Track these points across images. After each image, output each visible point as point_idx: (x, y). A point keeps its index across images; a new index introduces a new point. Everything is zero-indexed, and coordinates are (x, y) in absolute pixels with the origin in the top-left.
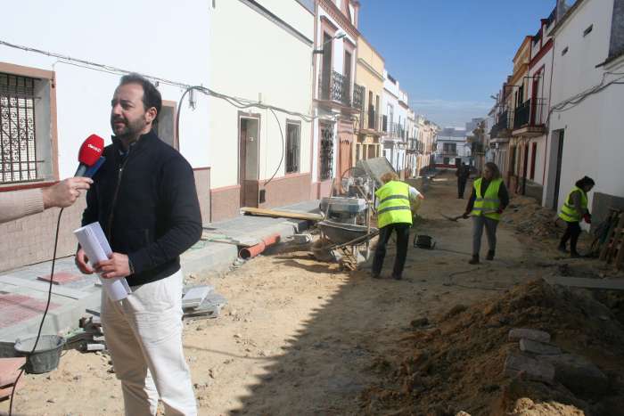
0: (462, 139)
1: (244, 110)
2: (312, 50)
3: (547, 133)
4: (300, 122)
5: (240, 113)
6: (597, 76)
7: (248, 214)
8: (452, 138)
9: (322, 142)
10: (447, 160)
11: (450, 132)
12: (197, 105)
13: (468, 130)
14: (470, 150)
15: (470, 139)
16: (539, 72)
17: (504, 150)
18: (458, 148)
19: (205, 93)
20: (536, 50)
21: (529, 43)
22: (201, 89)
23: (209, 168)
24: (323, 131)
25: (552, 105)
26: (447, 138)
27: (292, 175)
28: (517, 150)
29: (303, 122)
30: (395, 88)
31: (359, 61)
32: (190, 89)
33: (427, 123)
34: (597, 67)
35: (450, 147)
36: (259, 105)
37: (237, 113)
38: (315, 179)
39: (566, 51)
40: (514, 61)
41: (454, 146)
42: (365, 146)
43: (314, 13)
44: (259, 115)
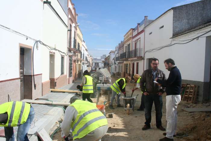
0: (100, 61)
1: (51, 51)
2: (67, 30)
3: (144, 59)
4: (64, 56)
5: (50, 52)
6: (169, 41)
7: (52, 92)
8: (97, 61)
9: (70, 63)
10: (96, 69)
11: (96, 59)
12: (39, 48)
13: (101, 59)
14: (103, 65)
15: (103, 61)
16: (138, 40)
17: (121, 65)
18: (99, 64)
19: (41, 43)
20: (135, 33)
21: (131, 31)
22: (40, 42)
23: (41, 74)
24: (70, 59)
25: (146, 50)
26: (96, 61)
27: (63, 75)
28: (128, 65)
29: (65, 56)
30: (84, 44)
31: (77, 34)
32: (37, 42)
33: (91, 56)
34: (170, 38)
35: (97, 64)
36: (55, 49)
37: (49, 52)
38: (68, 77)
39: (151, 33)
40: (124, 36)
41: (98, 64)
42: (78, 64)
43: (68, 16)
44: (54, 53)
